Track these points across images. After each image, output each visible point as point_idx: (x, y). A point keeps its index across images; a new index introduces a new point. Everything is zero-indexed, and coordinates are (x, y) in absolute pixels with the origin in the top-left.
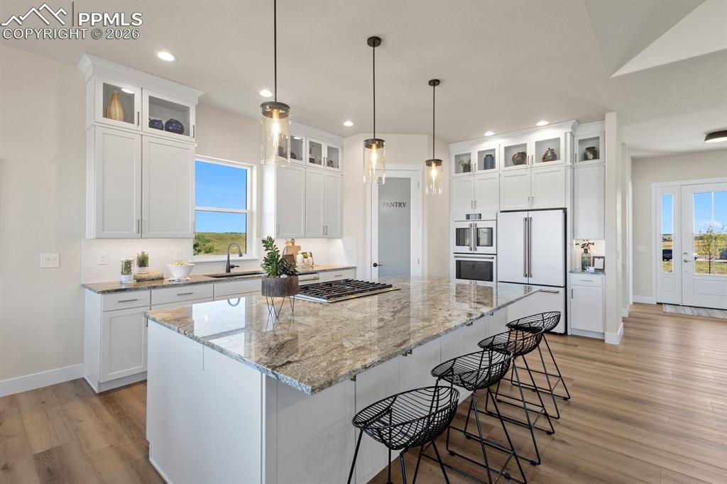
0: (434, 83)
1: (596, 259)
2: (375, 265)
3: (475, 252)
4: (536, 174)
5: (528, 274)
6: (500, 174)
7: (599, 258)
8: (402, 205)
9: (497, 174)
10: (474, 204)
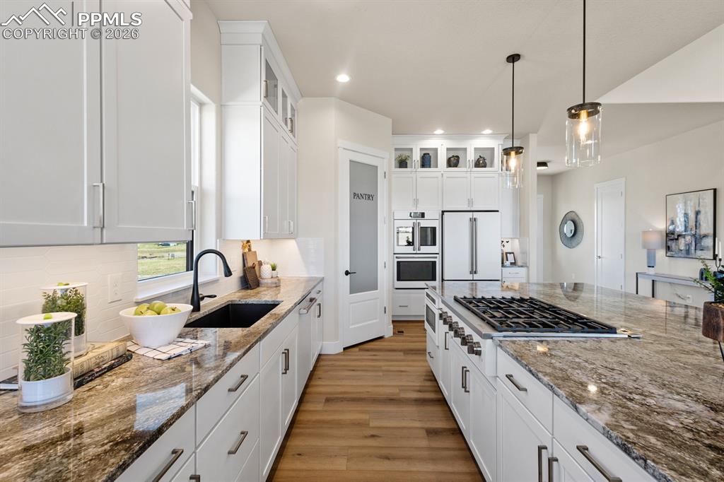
0: (513, 58)
1: (508, 255)
2: (347, 273)
3: (418, 252)
4: (475, 177)
5: (474, 272)
6: (442, 174)
7: (510, 253)
8: (371, 198)
9: (439, 174)
10: (416, 201)
